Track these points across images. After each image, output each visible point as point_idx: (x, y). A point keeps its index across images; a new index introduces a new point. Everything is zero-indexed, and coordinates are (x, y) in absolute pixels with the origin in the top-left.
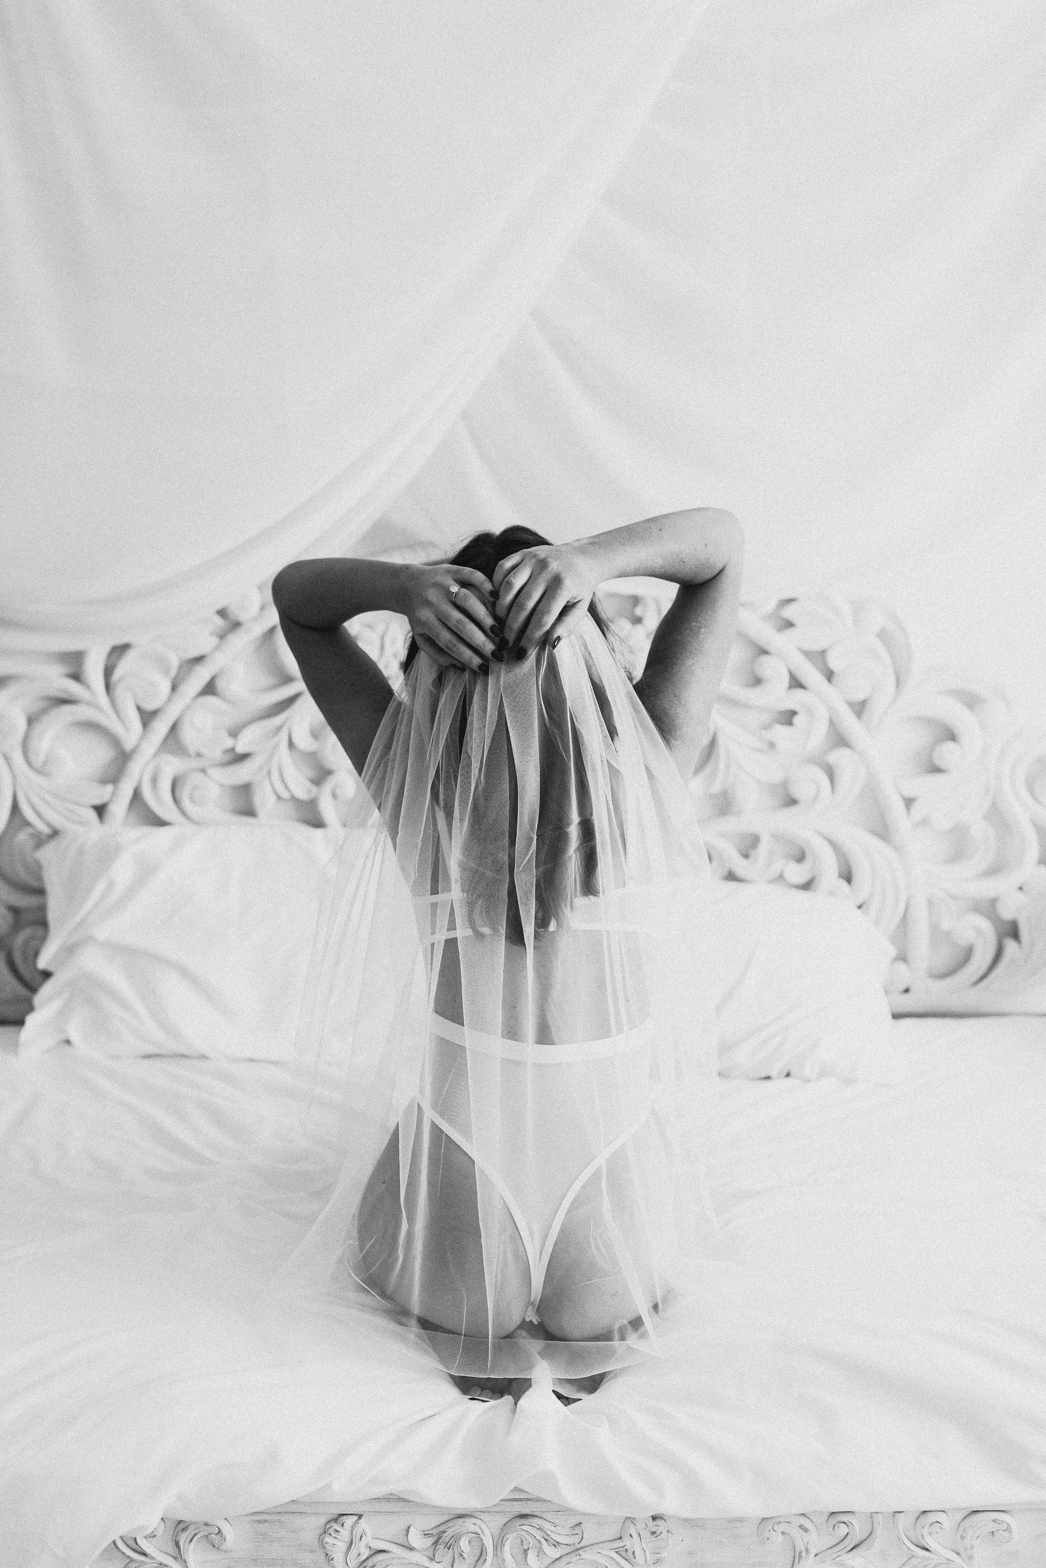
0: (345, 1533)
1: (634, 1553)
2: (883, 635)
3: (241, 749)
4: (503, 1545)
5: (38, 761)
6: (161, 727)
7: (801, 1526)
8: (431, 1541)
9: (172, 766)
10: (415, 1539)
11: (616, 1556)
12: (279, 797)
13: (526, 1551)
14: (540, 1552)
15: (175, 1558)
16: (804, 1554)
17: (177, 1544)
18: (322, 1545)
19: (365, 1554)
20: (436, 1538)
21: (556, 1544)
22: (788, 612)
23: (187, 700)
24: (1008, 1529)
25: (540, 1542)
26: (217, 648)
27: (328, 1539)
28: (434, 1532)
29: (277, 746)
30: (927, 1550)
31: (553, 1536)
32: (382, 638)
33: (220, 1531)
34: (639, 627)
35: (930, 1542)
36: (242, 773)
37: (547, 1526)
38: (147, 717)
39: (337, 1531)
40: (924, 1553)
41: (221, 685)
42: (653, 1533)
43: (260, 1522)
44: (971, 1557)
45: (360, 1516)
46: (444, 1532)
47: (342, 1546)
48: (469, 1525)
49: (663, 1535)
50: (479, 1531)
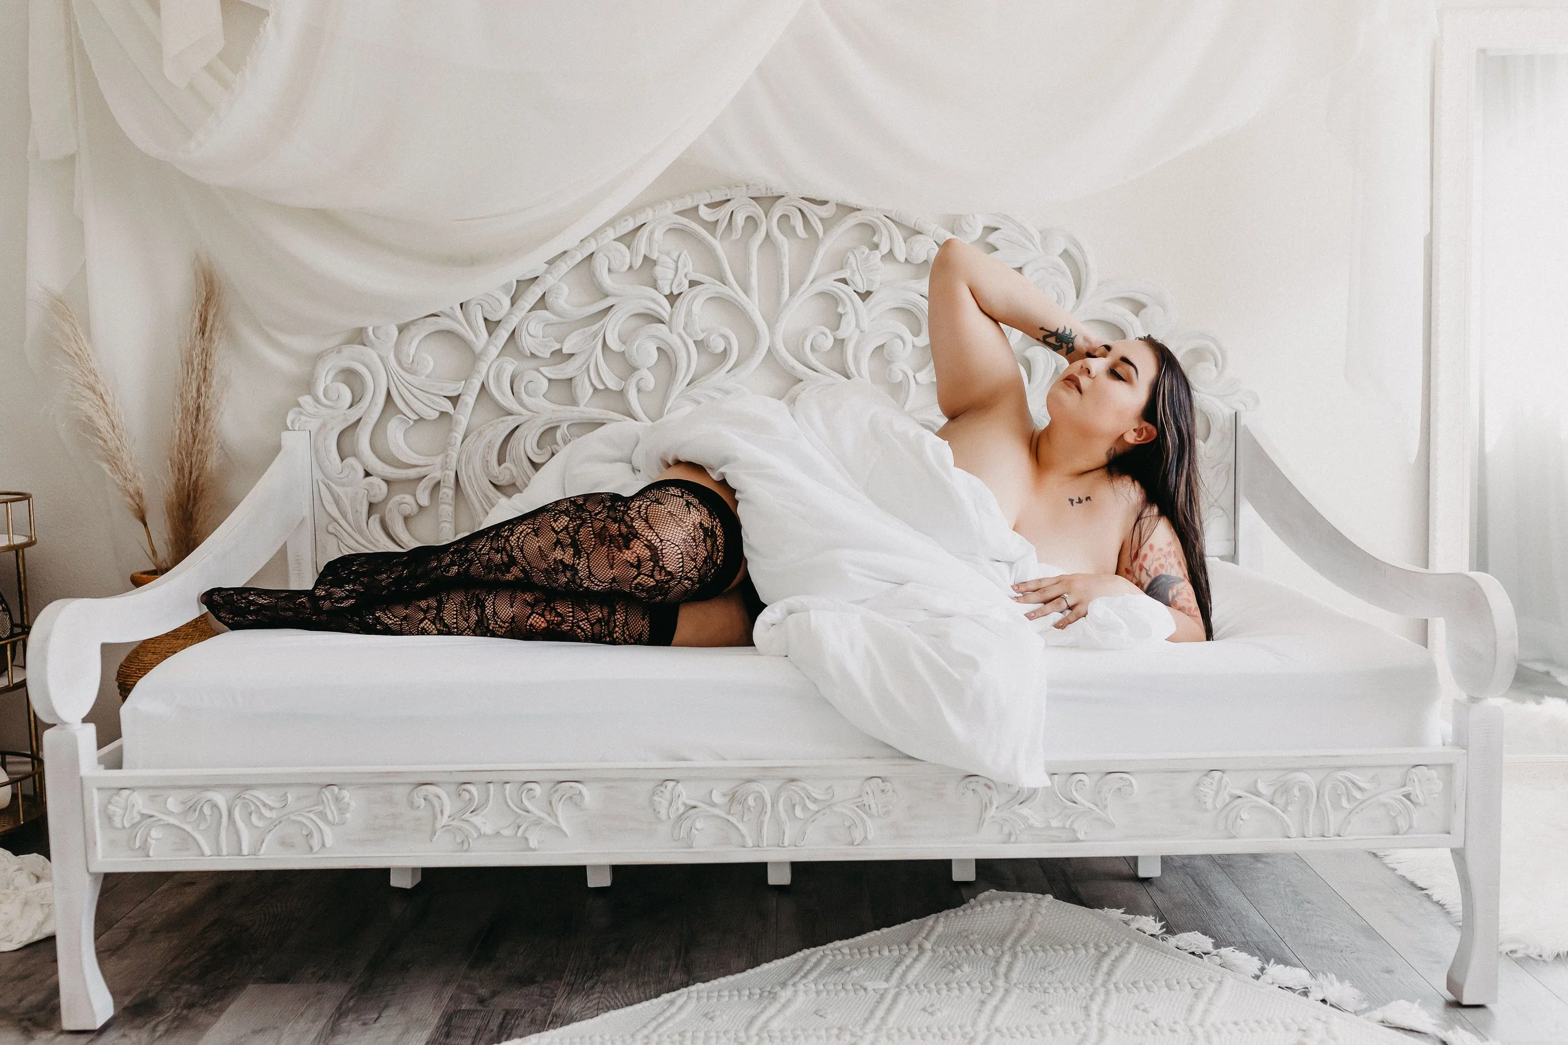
0: (667, 794)
1: (869, 805)
2: (1066, 254)
3: (566, 350)
4: (777, 803)
5: (407, 361)
6: (503, 334)
7: (986, 785)
8: (727, 799)
9: (510, 366)
10: (717, 798)
11: (856, 809)
12: (595, 389)
13: (794, 806)
14: (805, 807)
15: (549, 815)
16: (988, 805)
17: (550, 803)
18: (652, 803)
19: (682, 809)
20: (731, 796)
21: (815, 801)
22: (992, 238)
23: (524, 313)
24: (1131, 785)
25: (803, 798)
26: (547, 272)
27: (656, 798)
28: (730, 792)
29: (594, 348)
30: (1075, 802)
31: (813, 794)
32: (677, 262)
33: (580, 792)
34: (877, 252)
35: (1077, 796)
36: (567, 370)
37: (809, 787)
38: (491, 325)
39: (662, 792)
40: (1074, 805)
41: (549, 299)
42: (883, 791)
43: (608, 787)
44: (1105, 807)
45: (678, 782)
46: (737, 792)
47: (665, 803)
48: (754, 786)
49: (888, 794)
50: (761, 791)
